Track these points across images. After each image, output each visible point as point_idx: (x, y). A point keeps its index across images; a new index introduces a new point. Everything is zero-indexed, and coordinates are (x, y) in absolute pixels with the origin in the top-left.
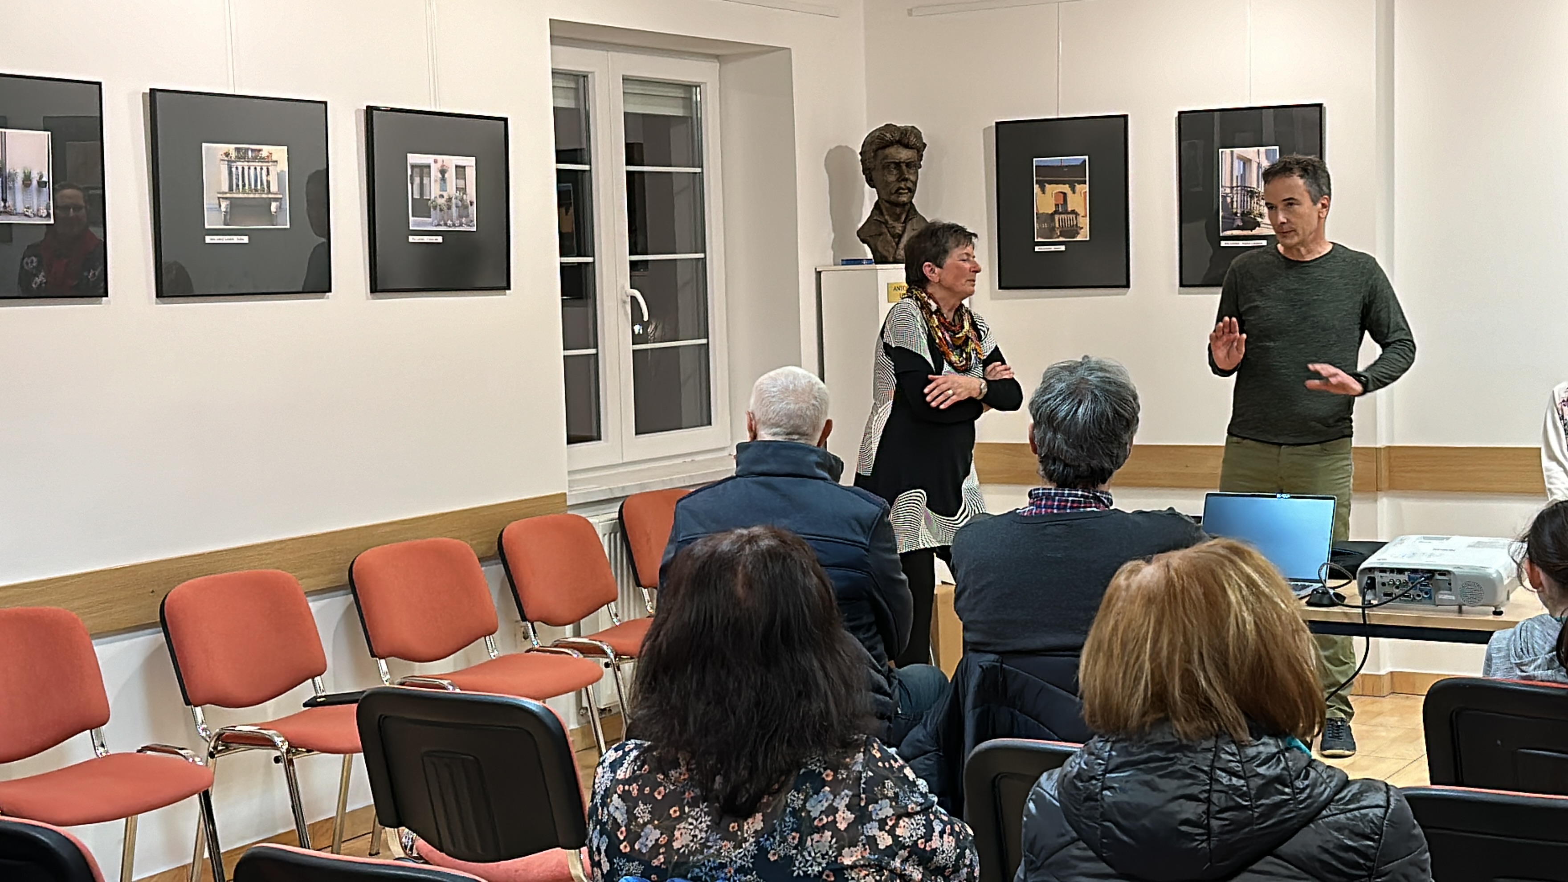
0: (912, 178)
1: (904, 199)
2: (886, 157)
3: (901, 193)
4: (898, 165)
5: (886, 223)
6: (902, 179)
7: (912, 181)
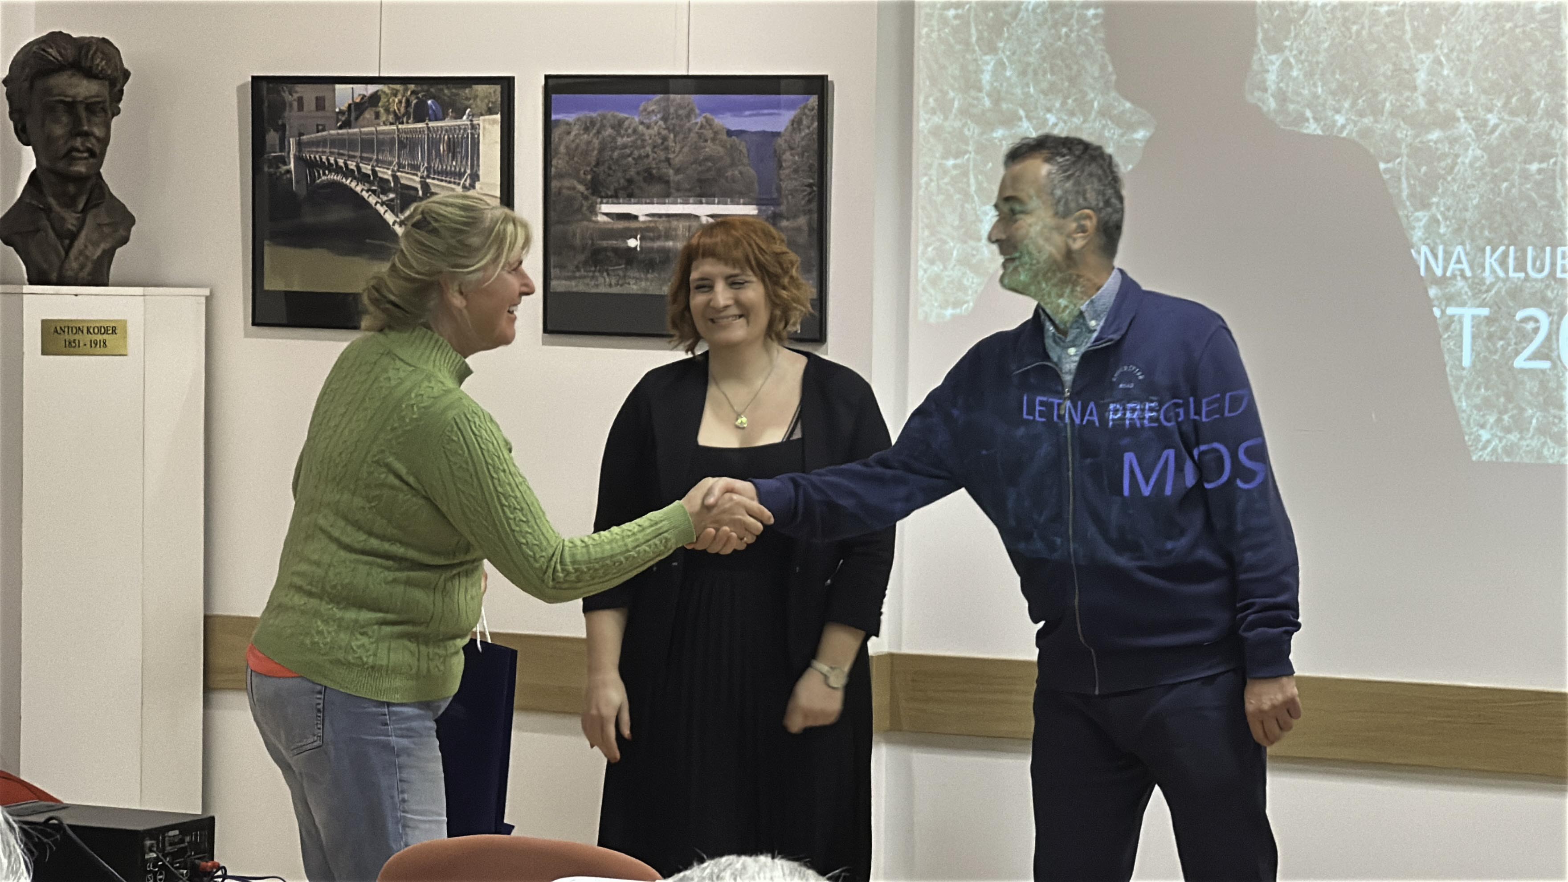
0: (98, 132)
1: (81, 168)
2: (48, 91)
3: (75, 159)
4: (71, 106)
5: (48, 210)
6: (76, 132)
7: (98, 139)
